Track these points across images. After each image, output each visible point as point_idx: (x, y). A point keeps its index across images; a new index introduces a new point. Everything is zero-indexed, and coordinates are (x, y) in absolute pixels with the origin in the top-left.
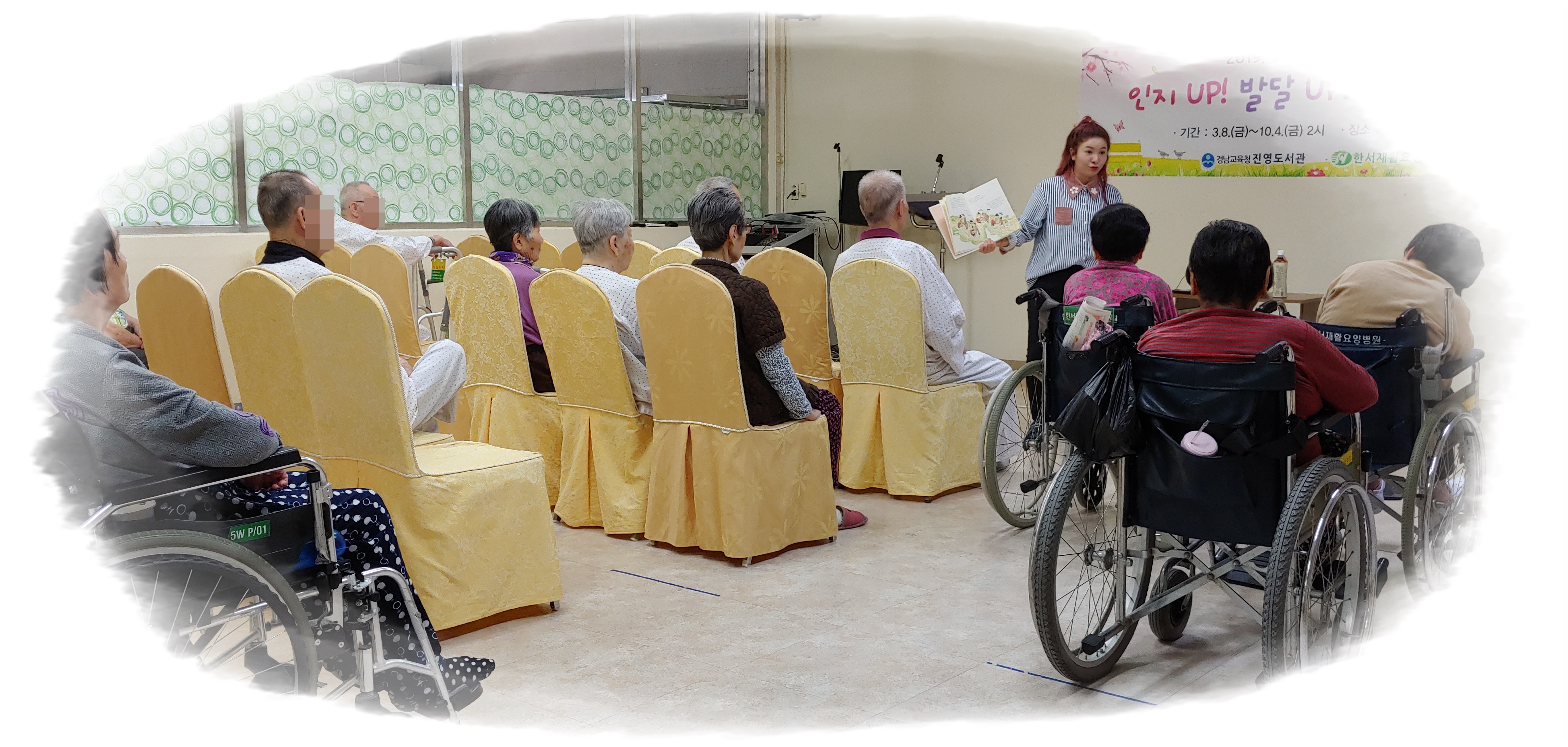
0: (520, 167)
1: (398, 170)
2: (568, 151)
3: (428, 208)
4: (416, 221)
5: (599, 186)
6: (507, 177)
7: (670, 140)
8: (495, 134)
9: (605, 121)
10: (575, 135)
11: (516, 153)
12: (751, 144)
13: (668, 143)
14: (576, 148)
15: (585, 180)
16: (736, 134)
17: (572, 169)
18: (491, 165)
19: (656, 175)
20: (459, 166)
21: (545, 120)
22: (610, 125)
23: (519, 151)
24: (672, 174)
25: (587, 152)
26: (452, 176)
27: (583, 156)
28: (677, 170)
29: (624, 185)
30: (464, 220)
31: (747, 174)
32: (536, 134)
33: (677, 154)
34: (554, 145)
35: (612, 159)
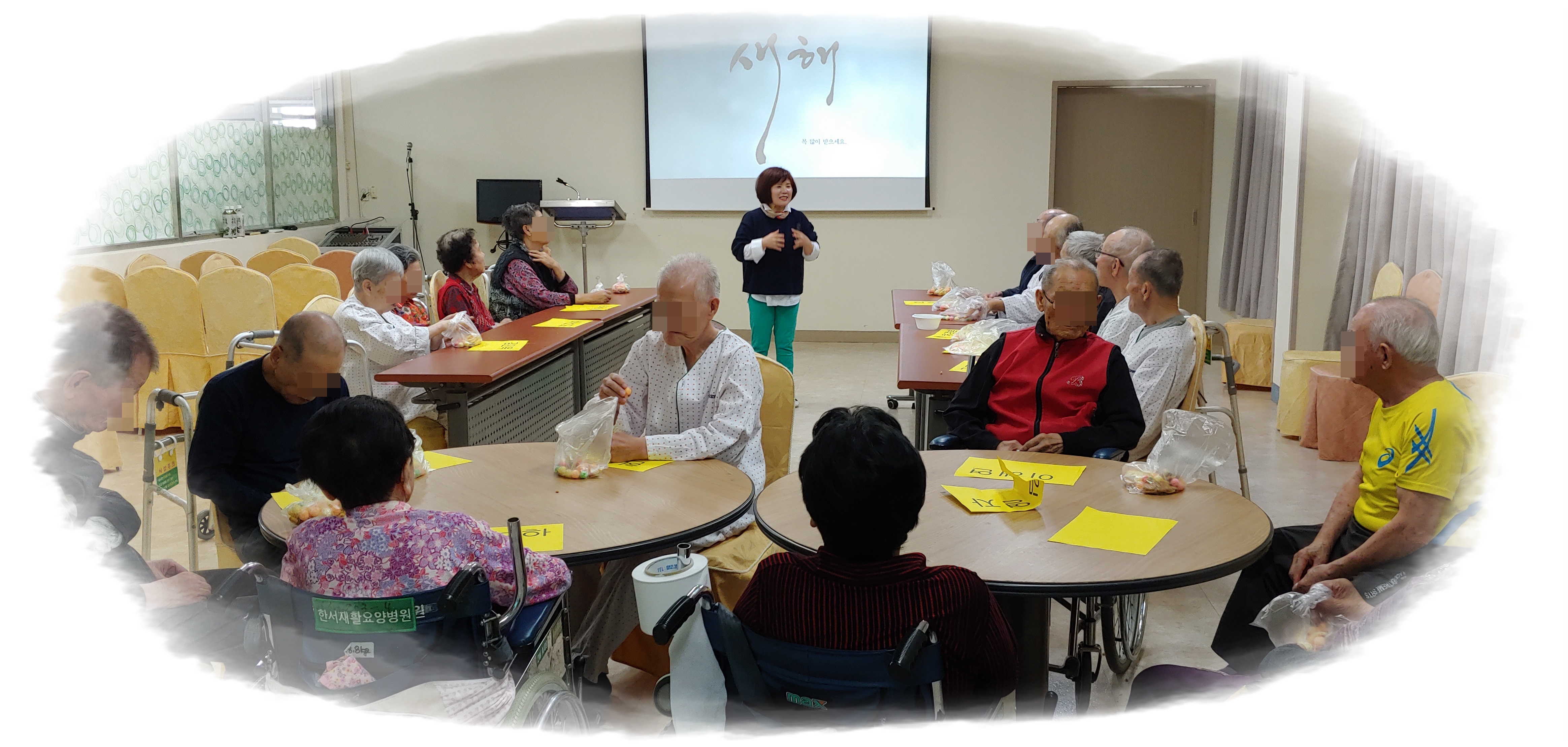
0: (203, 186)
1: (133, 194)
2: (229, 169)
3: (153, 227)
4: (146, 239)
5: (246, 197)
6: (196, 195)
7: (283, 154)
8: (187, 158)
9: (248, 141)
10: (232, 155)
11: (199, 172)
12: (325, 153)
13: (283, 159)
14: (233, 165)
15: (239, 193)
16: (317, 147)
17: (231, 185)
18: (187, 186)
19: (277, 185)
20: (169, 188)
21: (215, 143)
22: (251, 144)
23: (202, 171)
24: (285, 183)
25: (239, 168)
26: (166, 197)
27: (236, 172)
28: (288, 179)
29: (261, 196)
30: (175, 236)
31: (324, 180)
32: (210, 156)
33: (287, 166)
34: (221, 165)
35: (253, 174)
